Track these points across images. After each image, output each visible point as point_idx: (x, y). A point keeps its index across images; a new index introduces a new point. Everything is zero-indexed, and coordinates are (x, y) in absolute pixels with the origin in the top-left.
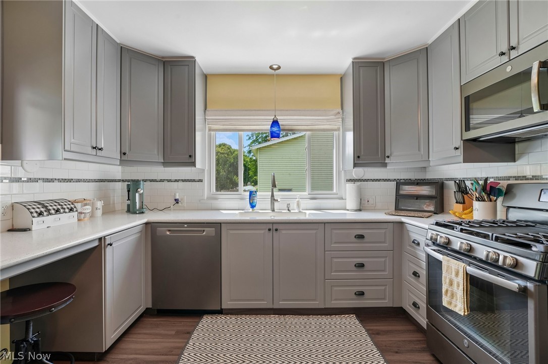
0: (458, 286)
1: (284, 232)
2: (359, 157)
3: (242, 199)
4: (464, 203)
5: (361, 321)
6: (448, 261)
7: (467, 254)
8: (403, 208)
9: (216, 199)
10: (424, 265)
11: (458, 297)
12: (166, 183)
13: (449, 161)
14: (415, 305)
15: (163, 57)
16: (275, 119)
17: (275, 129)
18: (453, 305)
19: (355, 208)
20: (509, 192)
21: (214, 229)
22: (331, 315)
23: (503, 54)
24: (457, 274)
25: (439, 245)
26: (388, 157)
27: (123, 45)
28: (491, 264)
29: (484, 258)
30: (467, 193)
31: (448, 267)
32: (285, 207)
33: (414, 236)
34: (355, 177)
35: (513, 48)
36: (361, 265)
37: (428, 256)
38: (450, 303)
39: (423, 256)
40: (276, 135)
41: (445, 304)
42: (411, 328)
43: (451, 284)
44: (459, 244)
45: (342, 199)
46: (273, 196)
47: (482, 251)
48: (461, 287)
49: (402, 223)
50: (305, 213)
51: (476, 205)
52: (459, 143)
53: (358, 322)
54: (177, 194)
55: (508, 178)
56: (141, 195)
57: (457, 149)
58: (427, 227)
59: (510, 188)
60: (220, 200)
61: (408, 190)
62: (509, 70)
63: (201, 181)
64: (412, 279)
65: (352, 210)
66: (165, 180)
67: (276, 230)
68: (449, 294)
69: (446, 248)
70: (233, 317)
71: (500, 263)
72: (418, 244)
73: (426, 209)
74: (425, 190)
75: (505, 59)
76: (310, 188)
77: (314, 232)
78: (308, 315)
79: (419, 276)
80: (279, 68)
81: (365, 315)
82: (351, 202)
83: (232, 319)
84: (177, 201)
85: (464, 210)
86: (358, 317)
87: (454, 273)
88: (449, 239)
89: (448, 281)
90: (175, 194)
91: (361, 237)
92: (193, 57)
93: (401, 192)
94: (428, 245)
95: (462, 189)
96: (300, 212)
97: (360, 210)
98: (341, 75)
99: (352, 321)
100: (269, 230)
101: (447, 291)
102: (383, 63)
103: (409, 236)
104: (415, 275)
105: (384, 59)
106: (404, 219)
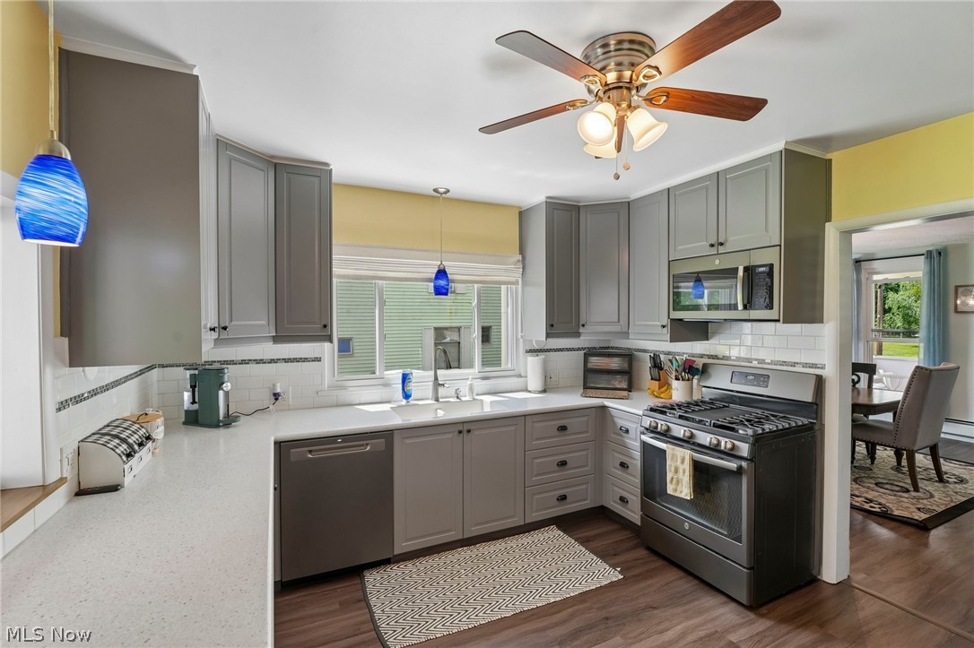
0: (684, 472)
1: (477, 433)
2: (552, 326)
3: (387, 385)
4: (659, 380)
5: (565, 531)
6: (673, 449)
7: (688, 442)
8: (592, 385)
9: (344, 388)
10: (637, 455)
11: (684, 483)
12: (253, 366)
13: (652, 337)
14: (623, 499)
15: (273, 157)
16: (442, 267)
17: (442, 283)
18: (678, 492)
19: (540, 389)
20: (704, 371)
21: (383, 440)
22: (529, 532)
23: (712, 245)
24: (683, 462)
25: (659, 433)
26: (583, 326)
27: (220, 136)
28: (715, 450)
29: (708, 445)
30: (662, 369)
31: (673, 455)
32: (453, 393)
33: (620, 422)
34: (537, 347)
35: (722, 244)
36: (563, 464)
37: (644, 444)
38: (676, 490)
39: (637, 445)
40: (444, 291)
41: (670, 491)
42: (615, 527)
43: (676, 471)
44: (682, 432)
45: (520, 376)
46: (436, 379)
47: (705, 438)
48: (687, 473)
49: (604, 408)
50: (482, 401)
51: (675, 384)
52: (665, 321)
53: (562, 534)
54: (278, 385)
55: (702, 356)
56: (227, 394)
57: (664, 327)
58: (641, 413)
59: (705, 366)
60: (351, 389)
61: (595, 362)
62: (717, 264)
63: (318, 360)
64: (619, 472)
65: (535, 392)
66: (251, 360)
67: (469, 431)
68: (674, 481)
69: (665, 435)
70: (410, 564)
71: (723, 448)
72: (627, 431)
73: (618, 386)
74: (614, 363)
75: (713, 251)
76: (480, 363)
77: (513, 428)
78: (503, 537)
79: (628, 467)
80: (448, 191)
81: (567, 523)
82: (534, 382)
83: (409, 567)
84: (276, 396)
85: (660, 388)
86: (559, 527)
87: (679, 461)
88: (668, 427)
89: (673, 469)
90: (274, 385)
91: (563, 428)
92: (327, 164)
93: (590, 365)
94: (644, 433)
95: (657, 364)
96: (474, 399)
97: (544, 391)
98: (520, 208)
99: (554, 533)
100: (460, 432)
101: (672, 478)
102: (579, 207)
103: (614, 423)
104: (624, 466)
105: (579, 202)
106: (607, 403)
